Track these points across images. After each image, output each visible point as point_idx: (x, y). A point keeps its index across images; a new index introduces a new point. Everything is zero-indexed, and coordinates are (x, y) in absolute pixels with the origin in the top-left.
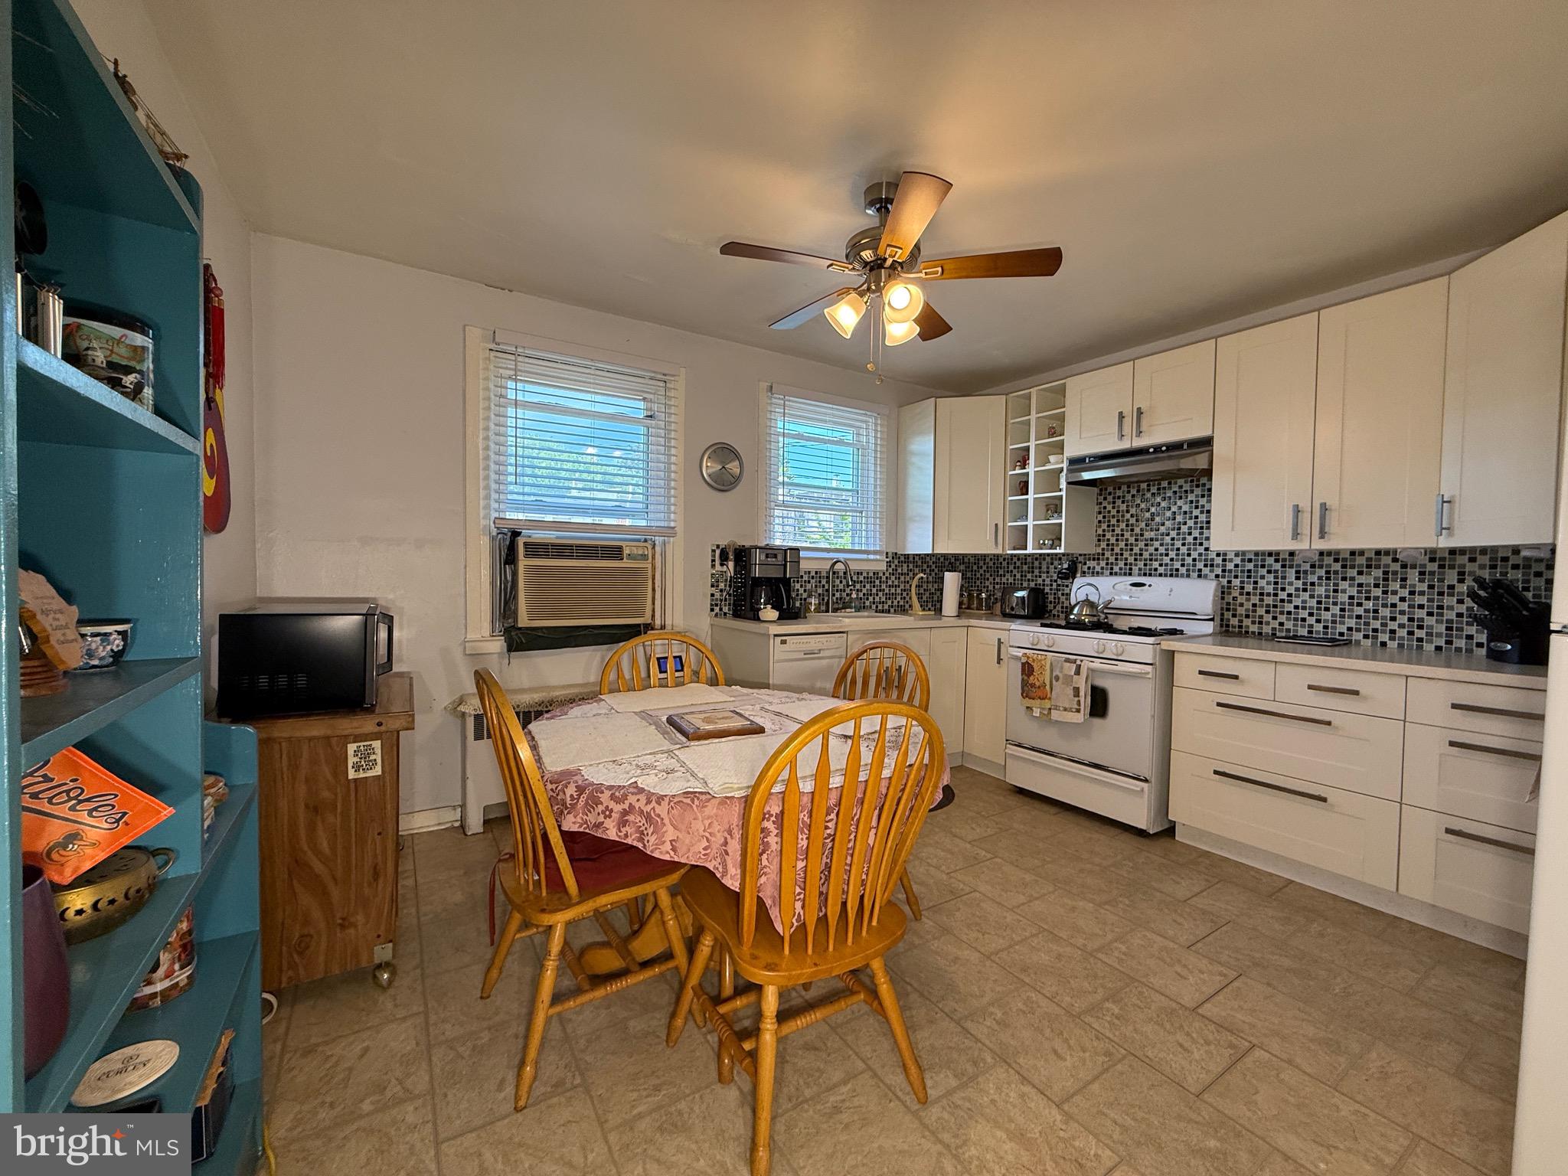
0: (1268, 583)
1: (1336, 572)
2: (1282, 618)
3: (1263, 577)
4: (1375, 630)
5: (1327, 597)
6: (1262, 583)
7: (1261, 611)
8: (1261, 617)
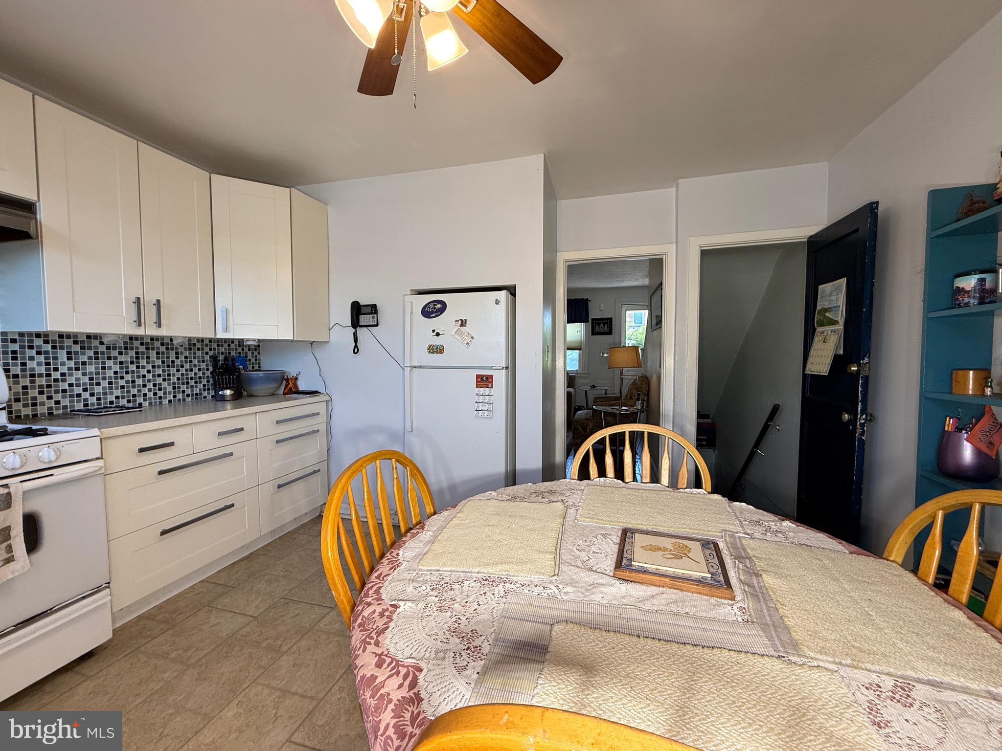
4: (134, 396)
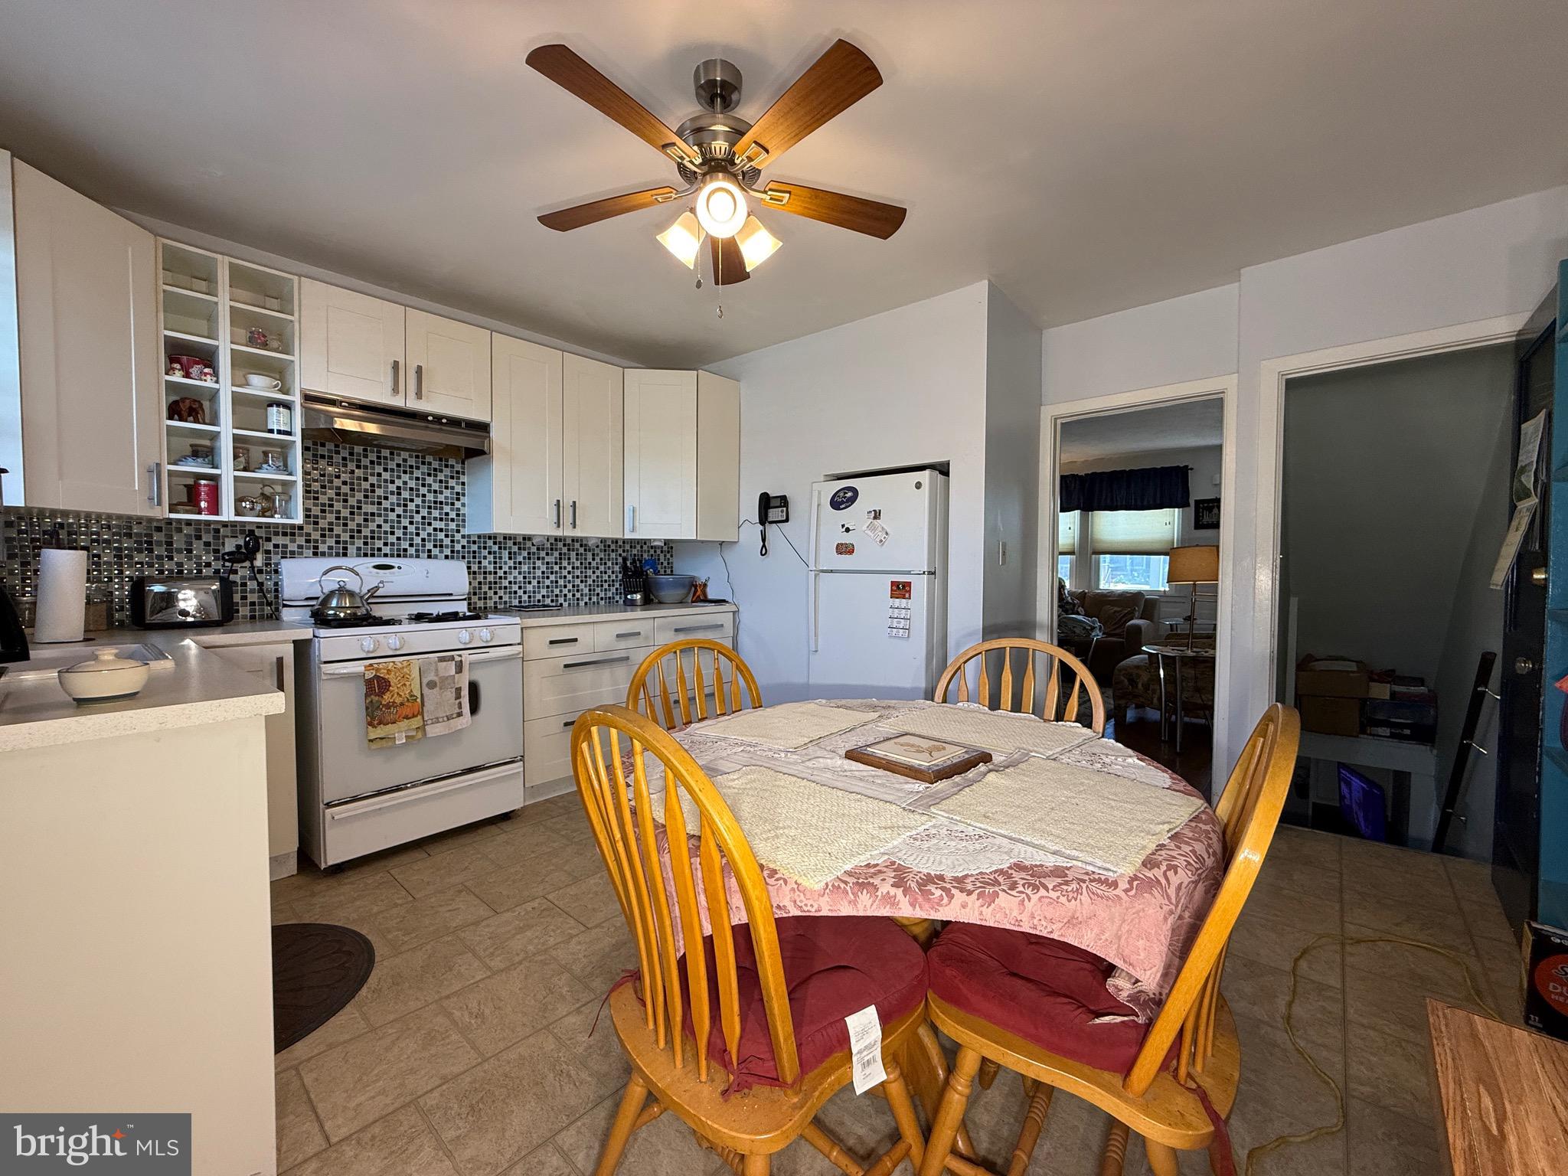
0: (490, 563)
1: (534, 553)
2: (501, 593)
3: (485, 558)
4: (557, 596)
5: (529, 573)
6: (485, 563)
7: (485, 588)
8: (485, 593)
